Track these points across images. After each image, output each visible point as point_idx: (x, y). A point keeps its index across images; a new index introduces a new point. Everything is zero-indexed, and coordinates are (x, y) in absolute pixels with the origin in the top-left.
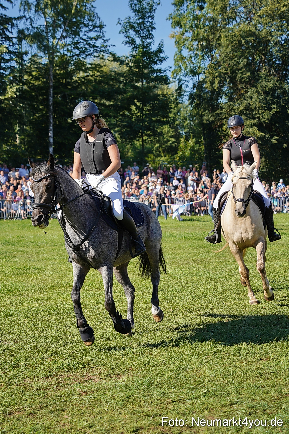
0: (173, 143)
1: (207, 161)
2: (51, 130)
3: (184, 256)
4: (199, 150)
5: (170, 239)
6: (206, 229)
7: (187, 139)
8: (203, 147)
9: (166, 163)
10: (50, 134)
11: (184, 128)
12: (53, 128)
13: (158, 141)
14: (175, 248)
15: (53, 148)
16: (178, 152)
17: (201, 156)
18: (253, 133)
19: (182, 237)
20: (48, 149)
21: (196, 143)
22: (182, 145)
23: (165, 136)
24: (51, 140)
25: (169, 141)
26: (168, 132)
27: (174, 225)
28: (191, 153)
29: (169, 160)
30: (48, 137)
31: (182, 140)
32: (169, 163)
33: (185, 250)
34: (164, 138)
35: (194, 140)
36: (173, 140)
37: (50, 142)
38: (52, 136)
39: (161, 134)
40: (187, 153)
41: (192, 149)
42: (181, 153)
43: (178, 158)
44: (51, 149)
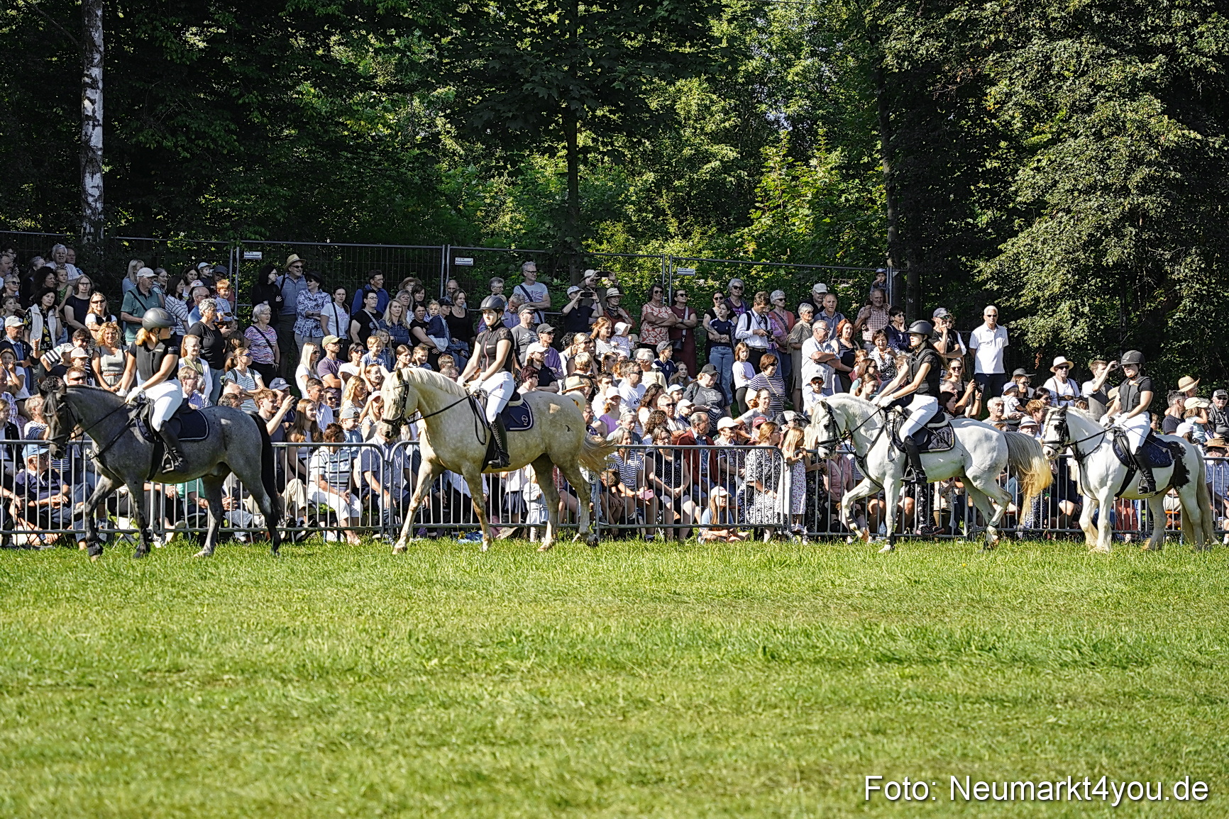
0: (727, 167)
1: (899, 265)
2: (93, 85)
3: (756, 745)
4: (858, 207)
5: (689, 659)
6: (885, 614)
7: (799, 152)
8: (879, 193)
9: (692, 269)
10: (93, 104)
11: (788, 98)
12: (105, 74)
13: (652, 160)
14: (713, 702)
15: (105, 177)
16: (754, 215)
17: (871, 240)
18: (1142, 126)
19: (752, 648)
20: (80, 182)
21: (849, 170)
22: (772, 180)
23: (688, 132)
24: (96, 137)
25: (707, 157)
26: (705, 110)
27: (719, 588)
28: (817, 222)
29: (706, 254)
30: (81, 119)
31: (773, 155)
32: (703, 272)
33: (766, 717)
34: (679, 143)
35: (835, 157)
36: (729, 152)
37: (86, 145)
38: (99, 116)
39: (668, 119)
40: (801, 221)
41: (825, 202)
42: (766, 220)
43: (751, 247)
44: (93, 184)
